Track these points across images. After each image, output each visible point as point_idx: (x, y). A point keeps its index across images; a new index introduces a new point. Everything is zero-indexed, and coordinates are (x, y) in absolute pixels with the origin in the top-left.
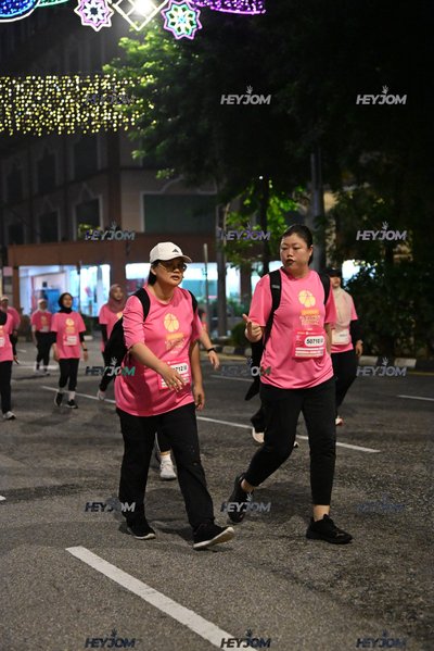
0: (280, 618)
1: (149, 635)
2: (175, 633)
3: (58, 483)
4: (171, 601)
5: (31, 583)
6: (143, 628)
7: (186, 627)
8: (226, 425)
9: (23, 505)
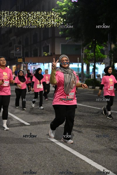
0: (109, 159)
1: (74, 162)
2: (81, 162)
3: (43, 120)
4: (79, 153)
5: (40, 147)
6: (72, 160)
7: (84, 161)
8: (86, 107)
9: (35, 126)
